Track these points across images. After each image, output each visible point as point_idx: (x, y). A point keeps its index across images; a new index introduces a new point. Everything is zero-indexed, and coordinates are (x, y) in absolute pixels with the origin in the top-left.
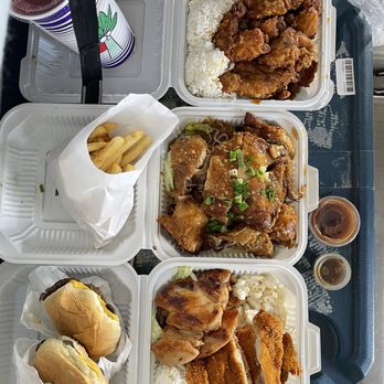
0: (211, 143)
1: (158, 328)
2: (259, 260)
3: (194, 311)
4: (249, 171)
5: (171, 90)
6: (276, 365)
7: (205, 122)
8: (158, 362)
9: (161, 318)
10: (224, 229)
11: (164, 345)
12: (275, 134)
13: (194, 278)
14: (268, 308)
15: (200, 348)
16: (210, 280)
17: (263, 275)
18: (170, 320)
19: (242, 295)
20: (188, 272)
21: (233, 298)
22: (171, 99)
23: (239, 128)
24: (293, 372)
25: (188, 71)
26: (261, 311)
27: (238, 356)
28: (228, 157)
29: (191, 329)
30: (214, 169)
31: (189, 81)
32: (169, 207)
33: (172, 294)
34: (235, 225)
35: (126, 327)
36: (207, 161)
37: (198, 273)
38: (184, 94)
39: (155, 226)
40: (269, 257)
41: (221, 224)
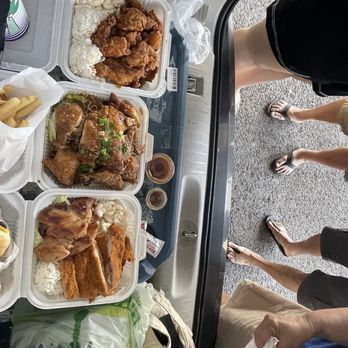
0: (85, 110)
1: (39, 237)
2: (114, 191)
3: (68, 225)
4: (112, 134)
5: (58, 68)
6: (120, 257)
7: (81, 95)
8: (38, 260)
9: (43, 230)
10: (91, 170)
11: (44, 249)
12: (129, 110)
13: (68, 202)
14: (116, 221)
15: (71, 250)
16: (79, 204)
17: (114, 201)
18: (50, 232)
19: (100, 214)
20: (64, 199)
21: (95, 216)
23: (106, 103)
24: (129, 260)
25: (72, 56)
26: (113, 224)
27: (96, 254)
28: (98, 122)
29: (65, 237)
30: (88, 130)
31: (72, 63)
32: (51, 153)
33: (51, 214)
34: (99, 168)
35: (13, 237)
36: (82, 123)
37: (71, 200)
38: (67, 72)
39: (39, 166)
40: (120, 189)
41: (90, 167)
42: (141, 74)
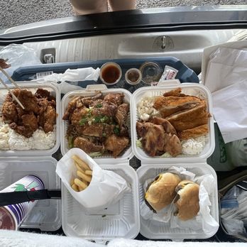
0: (77, 136)
1: (165, 155)
2: (131, 110)
3: (156, 138)
4: (89, 116)
5: (53, 156)
6: (177, 99)
7: (68, 139)
8: (181, 154)
9: (160, 153)
10: (117, 127)
11: (172, 151)
12: (71, 106)
13: (141, 139)
14: (152, 104)
15: (172, 134)
16: (141, 131)
17: (138, 107)
18: (161, 149)
19: (147, 116)
20: (139, 142)
21: (150, 120)
22: (58, 155)
23: (70, 123)
24: (180, 92)
25: (43, 148)
26: (153, 107)
27: (175, 117)
28: (83, 126)
29: (164, 139)
30: (89, 133)
31: (48, 147)
32: (109, 153)
33: (149, 149)
34: (115, 121)
35: (166, 170)
36: (87, 137)
37: (139, 137)
38: (55, 150)
39: (118, 159)
40: (129, 105)
41: (115, 128)
42: (45, 101)
